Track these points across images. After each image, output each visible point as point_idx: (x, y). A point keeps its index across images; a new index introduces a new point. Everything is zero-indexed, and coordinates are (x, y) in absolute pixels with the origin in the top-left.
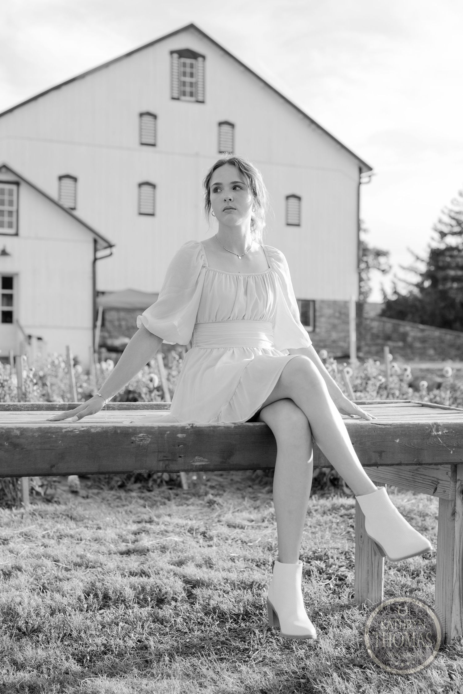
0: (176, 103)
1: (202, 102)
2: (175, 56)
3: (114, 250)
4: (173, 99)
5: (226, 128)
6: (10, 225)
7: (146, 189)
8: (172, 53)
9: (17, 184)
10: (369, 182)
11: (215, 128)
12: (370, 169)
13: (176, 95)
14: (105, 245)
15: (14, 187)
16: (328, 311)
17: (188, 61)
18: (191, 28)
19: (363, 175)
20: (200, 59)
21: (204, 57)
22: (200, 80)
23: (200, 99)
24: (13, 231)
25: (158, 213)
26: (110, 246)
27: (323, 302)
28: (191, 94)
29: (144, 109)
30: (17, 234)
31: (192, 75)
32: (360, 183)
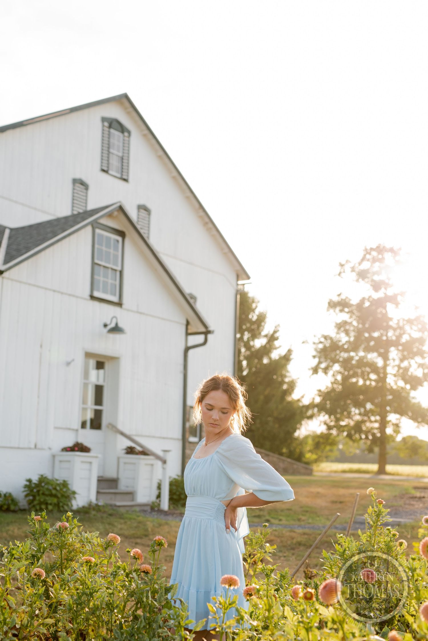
1: (126, 180)
2: (106, 124)
3: (210, 336)
4: (103, 171)
5: (143, 213)
8: (104, 119)
9: (122, 234)
11: (135, 211)
13: (104, 167)
14: (203, 329)
15: (120, 239)
17: (116, 133)
18: (125, 98)
19: (240, 282)
20: (126, 134)
22: (126, 156)
23: (125, 176)
24: (115, 299)
26: (207, 332)
28: (117, 170)
29: (78, 175)
30: (119, 304)
31: (118, 149)
32: (238, 292)
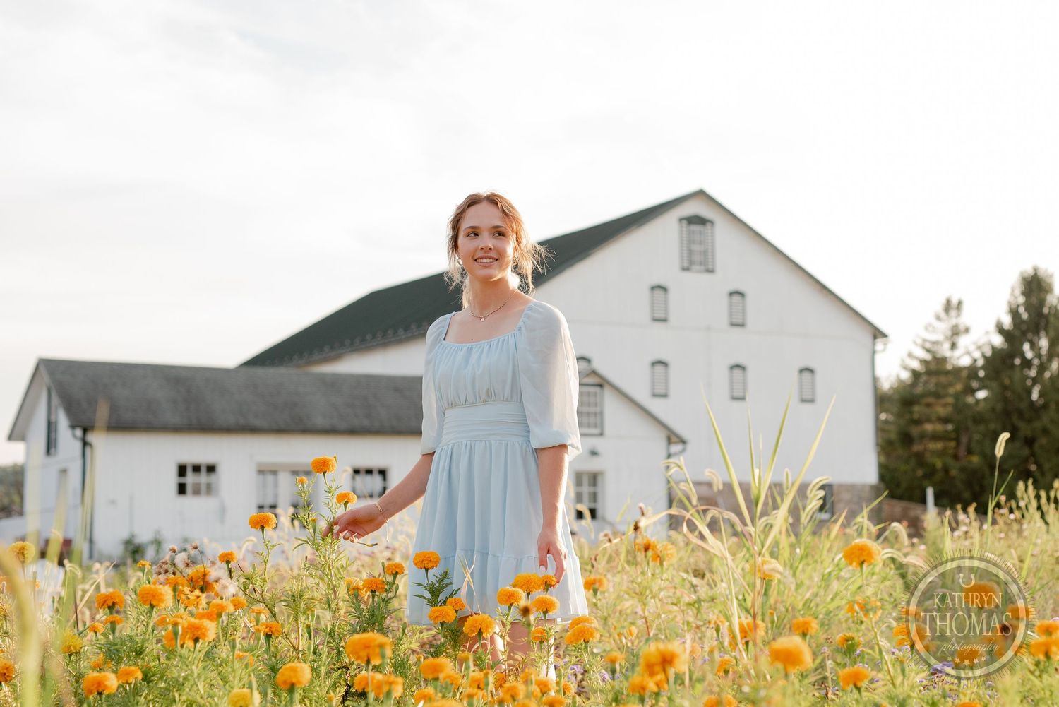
0: (687, 275)
1: (712, 271)
2: (685, 222)
3: (687, 445)
4: (683, 269)
5: (736, 298)
6: (596, 426)
7: (659, 368)
8: (681, 220)
10: (884, 350)
11: (725, 299)
12: (884, 336)
13: (686, 265)
14: (676, 440)
16: (846, 496)
17: (696, 228)
18: (701, 194)
19: (878, 340)
20: (709, 225)
21: (712, 223)
22: (710, 247)
23: (710, 267)
24: (599, 431)
25: (672, 392)
26: (683, 442)
27: (841, 486)
28: (701, 264)
29: (656, 282)
30: (601, 434)
31: (701, 243)
32: (874, 352)
